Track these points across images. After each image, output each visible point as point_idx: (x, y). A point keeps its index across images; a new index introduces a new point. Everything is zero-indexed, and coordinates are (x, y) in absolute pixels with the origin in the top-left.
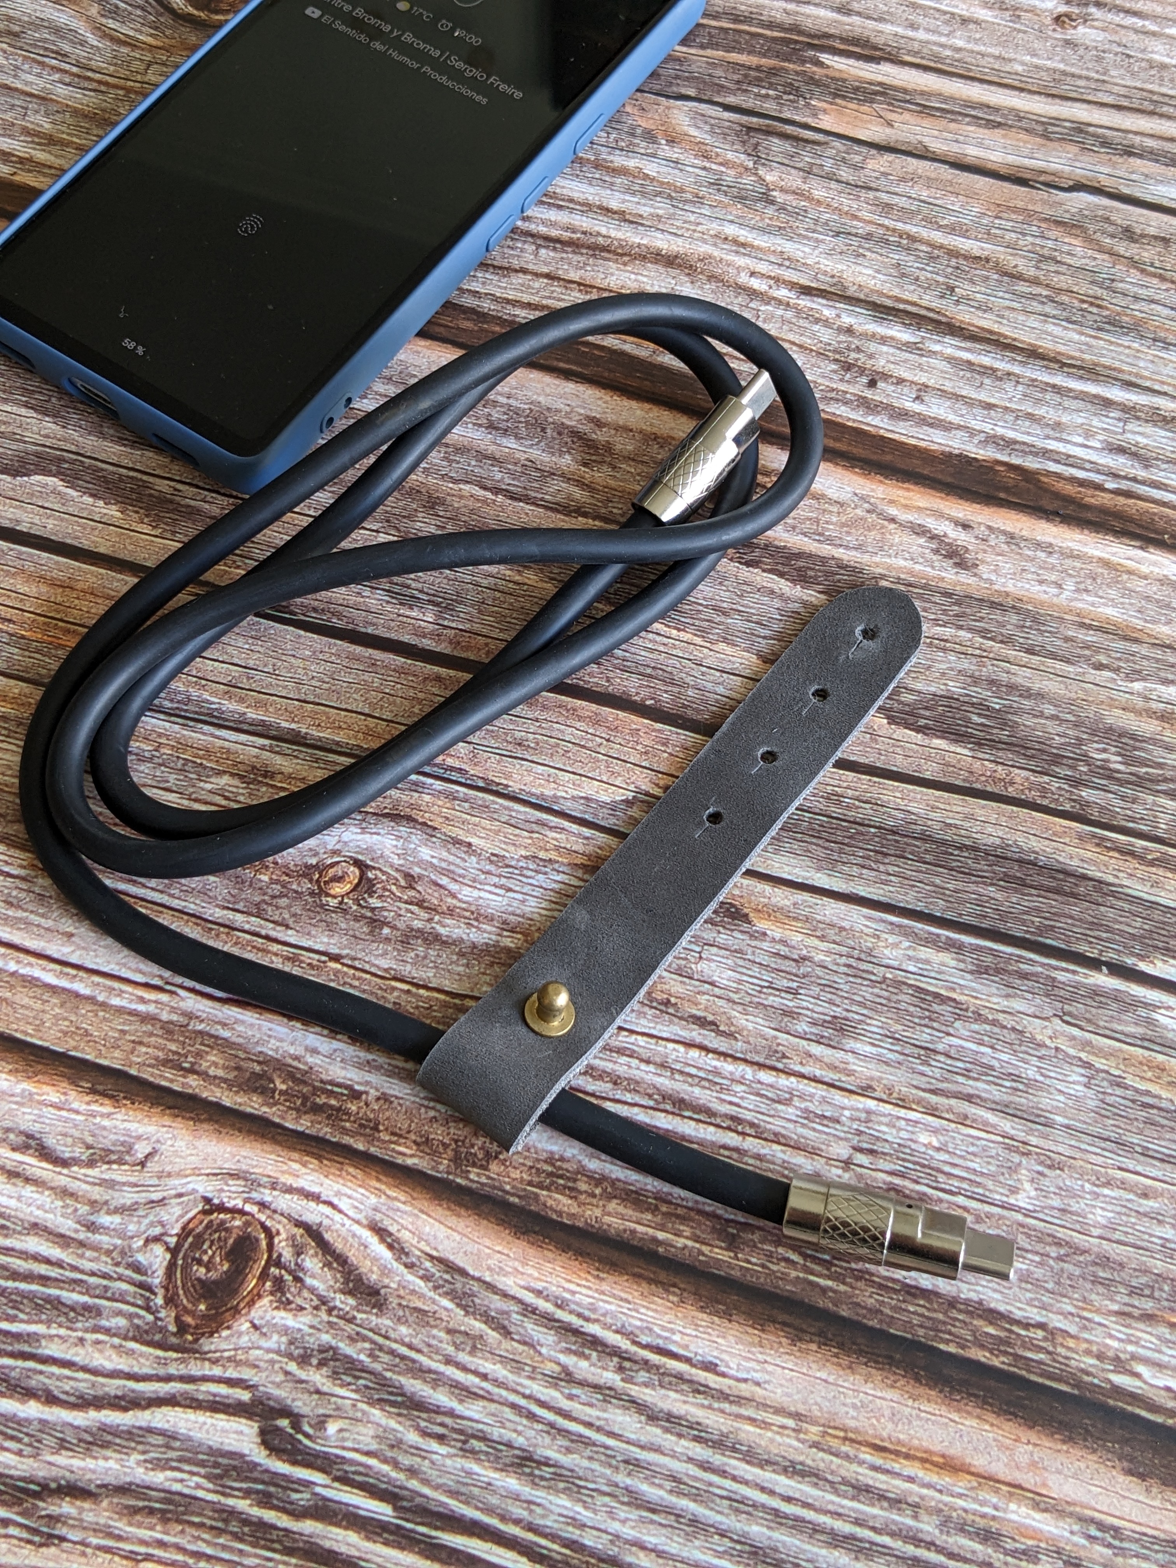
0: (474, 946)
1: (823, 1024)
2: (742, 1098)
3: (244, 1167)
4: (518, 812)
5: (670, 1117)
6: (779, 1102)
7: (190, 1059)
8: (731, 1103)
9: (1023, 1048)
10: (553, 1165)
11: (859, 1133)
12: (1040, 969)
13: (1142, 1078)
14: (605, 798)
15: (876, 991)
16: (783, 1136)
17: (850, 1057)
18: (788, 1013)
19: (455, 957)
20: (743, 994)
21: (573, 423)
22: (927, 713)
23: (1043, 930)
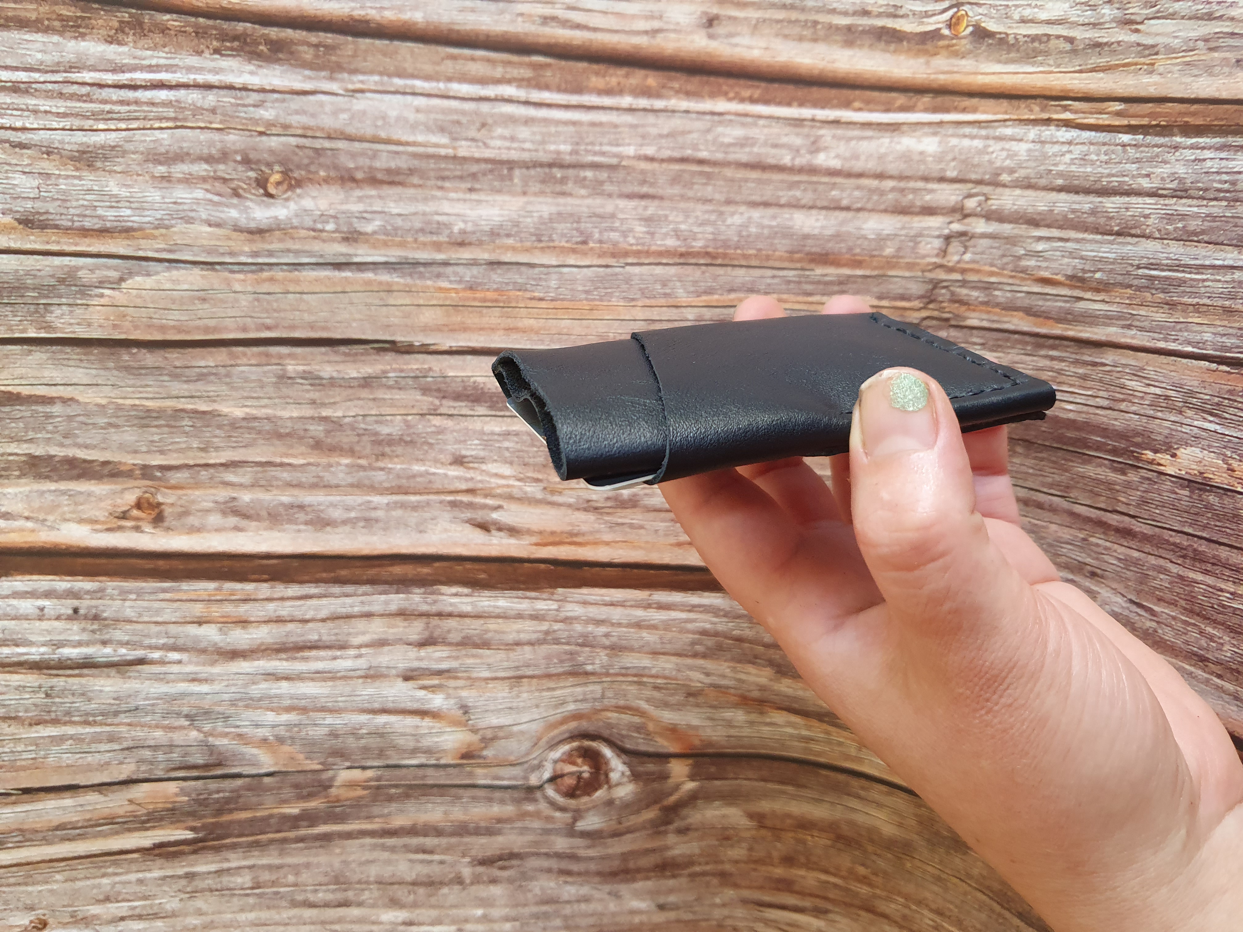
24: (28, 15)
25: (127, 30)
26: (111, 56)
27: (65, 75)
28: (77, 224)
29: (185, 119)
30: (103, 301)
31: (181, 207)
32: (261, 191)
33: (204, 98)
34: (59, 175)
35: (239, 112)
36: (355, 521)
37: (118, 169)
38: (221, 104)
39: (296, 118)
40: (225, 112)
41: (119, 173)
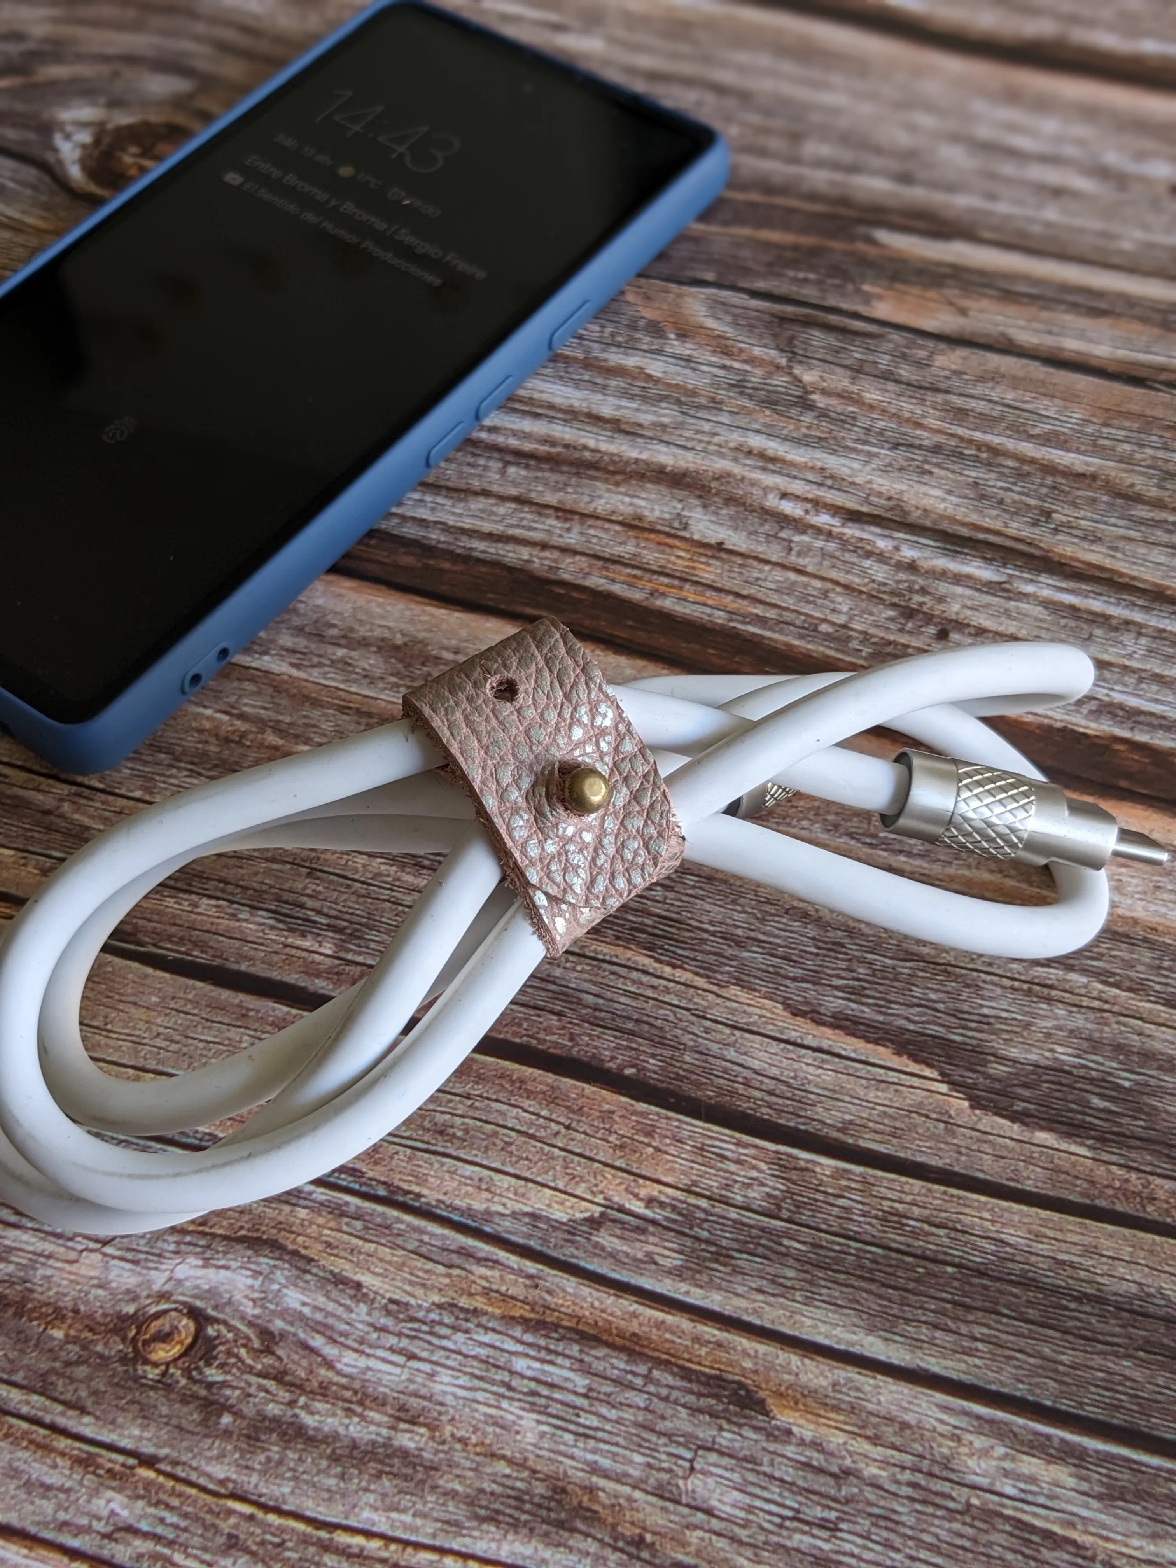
0: (354, 1445)
4: (432, 1235)
14: (560, 1215)
15: (957, 1526)
19: (324, 1463)
20: (753, 1529)
22: (1027, 1093)
28: (642, 1369)
29: (305, 1540)
30: (654, 1190)
31: (404, 1343)
32: (211, 1331)
34: (635, 1487)
35: (176, 1527)
36: (343, 642)
37: (503, 1468)
38: (207, 1557)
39: (54, 1478)
40: (209, 1535)
41: (503, 1457)
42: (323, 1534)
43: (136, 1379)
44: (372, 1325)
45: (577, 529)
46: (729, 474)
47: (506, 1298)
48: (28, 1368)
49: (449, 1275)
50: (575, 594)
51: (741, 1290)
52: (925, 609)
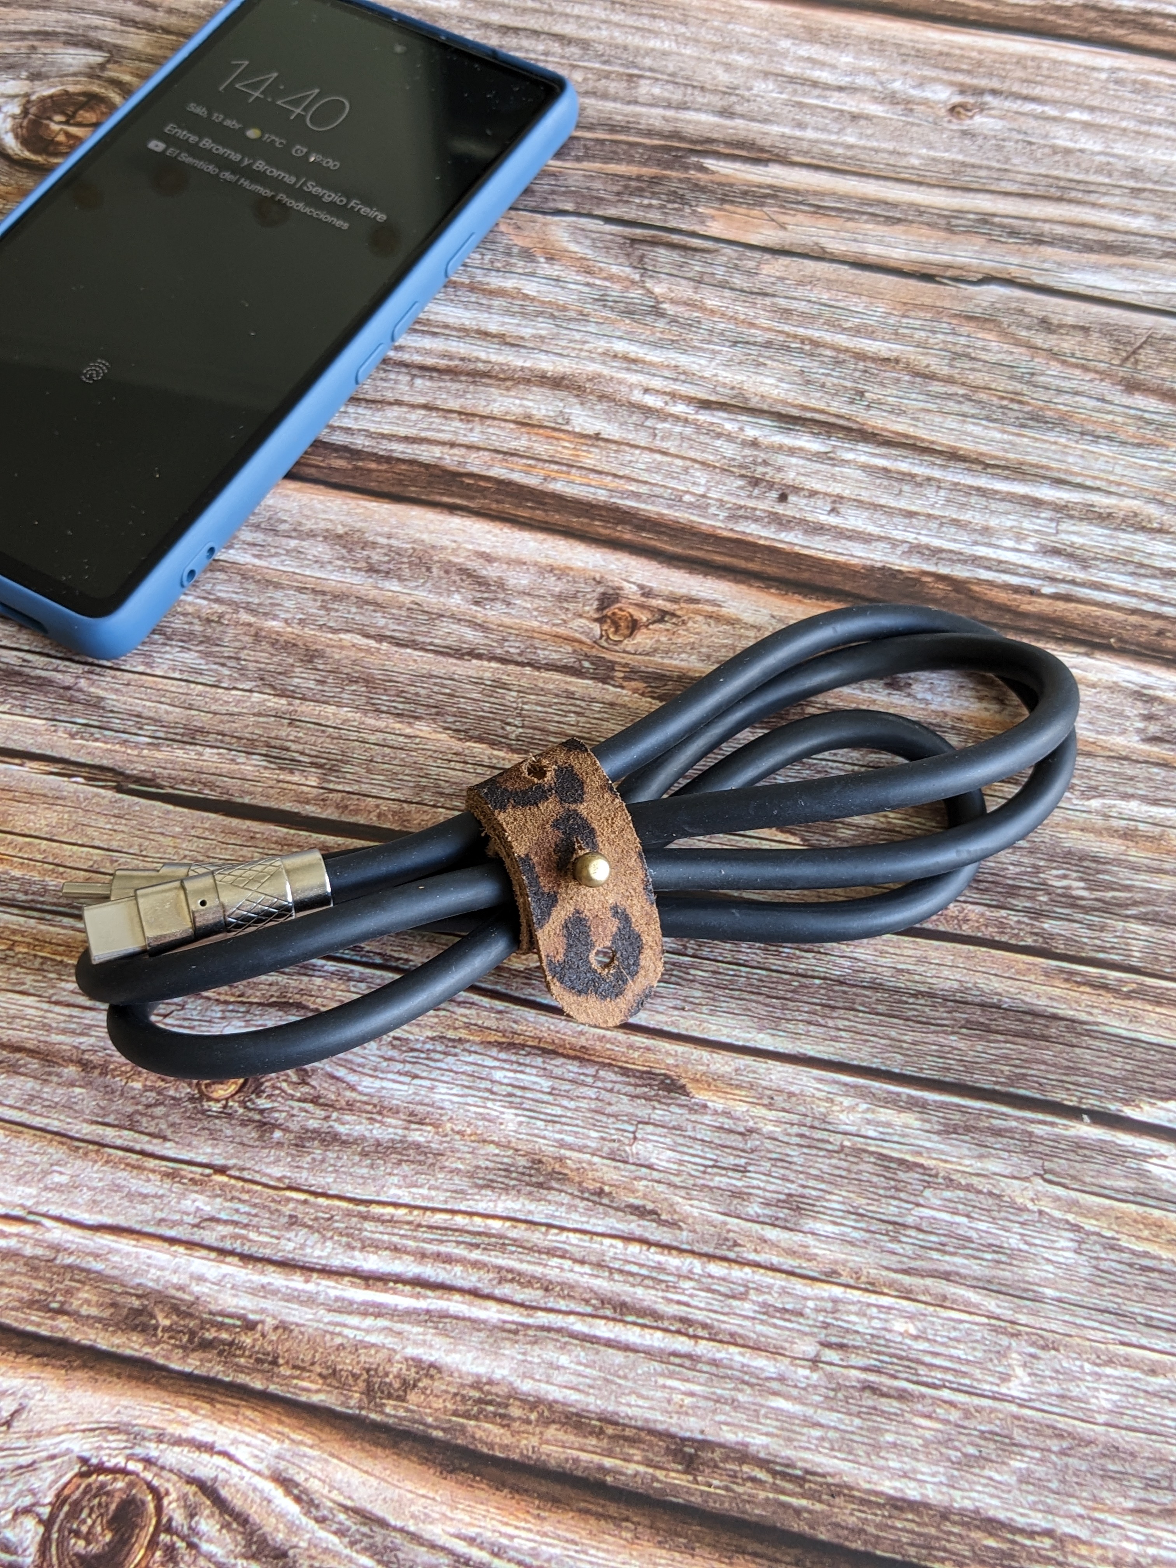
0: (378, 1144)
1: (778, 1203)
2: (691, 1296)
3: (125, 1419)
5: (611, 1324)
6: (733, 1297)
7: (59, 1298)
8: (679, 1303)
9: (1003, 1214)
10: (481, 1390)
11: (826, 1326)
12: (1014, 1124)
13: (1138, 1238)
15: (834, 1161)
16: (741, 1336)
17: (810, 1240)
18: (736, 1194)
19: (357, 1158)
20: (685, 1176)
21: (461, 560)
23: (1013, 1080)
24: (561, 1435)
25: (397, 1385)
26: (438, 1341)
27: (530, 1321)
28: (591, 1071)
29: (349, 1214)
31: (408, 1067)
33: (303, 1246)
34: (593, 1155)
35: (249, 1214)
36: (294, 534)
37: (492, 1149)
38: (275, 1233)
39: (149, 1189)
40: (275, 1217)
41: (492, 1142)
42: (362, 1208)
43: (203, 1112)
44: (382, 1057)
45: (478, 428)
46: (600, 376)
47: (482, 1028)
48: (117, 1112)
49: (437, 1016)
50: (482, 483)
51: (661, 1009)
52: (767, 478)
